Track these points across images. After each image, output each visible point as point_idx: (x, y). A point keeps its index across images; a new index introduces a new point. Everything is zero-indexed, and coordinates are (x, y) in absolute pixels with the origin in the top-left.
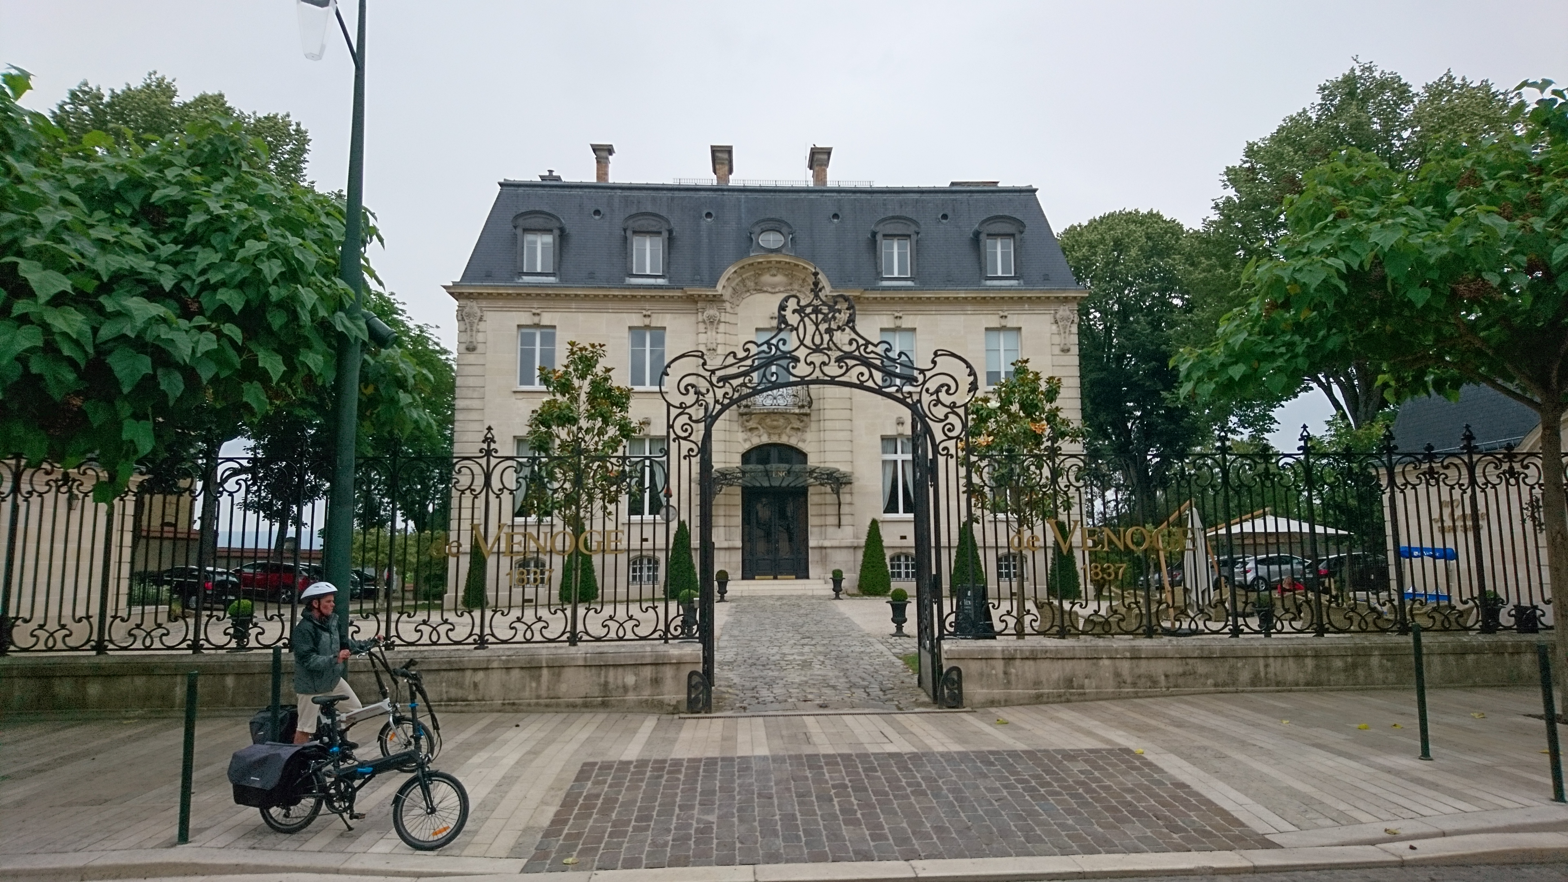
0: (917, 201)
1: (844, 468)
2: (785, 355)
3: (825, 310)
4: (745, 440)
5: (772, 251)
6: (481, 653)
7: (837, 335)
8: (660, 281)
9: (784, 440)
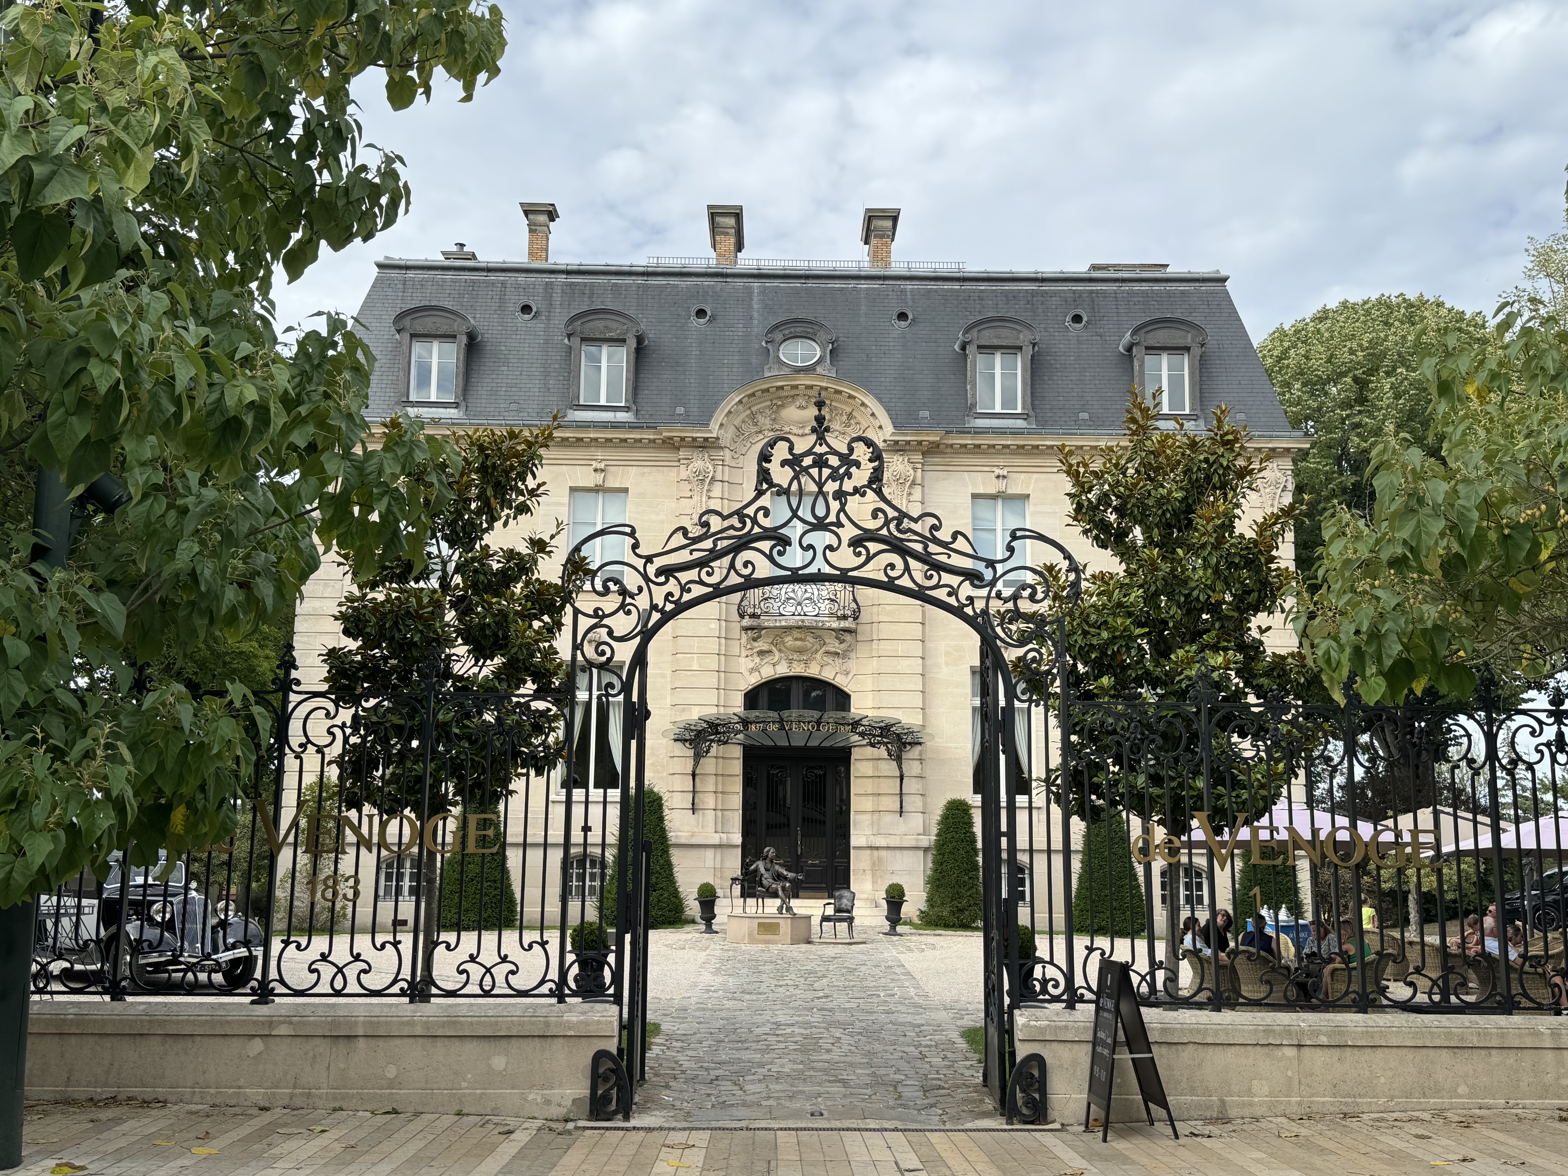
0: (1033, 293)
1: (909, 719)
2: (770, 534)
3: (834, 461)
4: (752, 671)
5: (799, 370)
6: (263, 1010)
7: (853, 503)
8: (622, 416)
9: (813, 671)
